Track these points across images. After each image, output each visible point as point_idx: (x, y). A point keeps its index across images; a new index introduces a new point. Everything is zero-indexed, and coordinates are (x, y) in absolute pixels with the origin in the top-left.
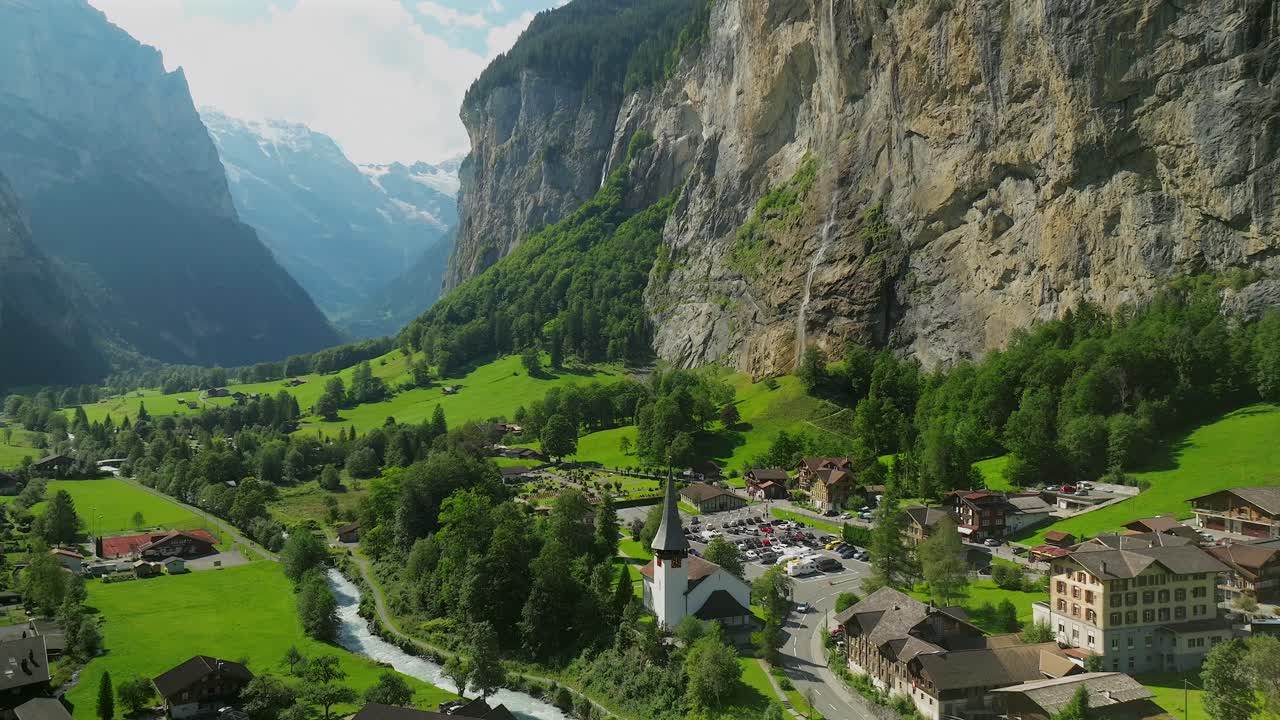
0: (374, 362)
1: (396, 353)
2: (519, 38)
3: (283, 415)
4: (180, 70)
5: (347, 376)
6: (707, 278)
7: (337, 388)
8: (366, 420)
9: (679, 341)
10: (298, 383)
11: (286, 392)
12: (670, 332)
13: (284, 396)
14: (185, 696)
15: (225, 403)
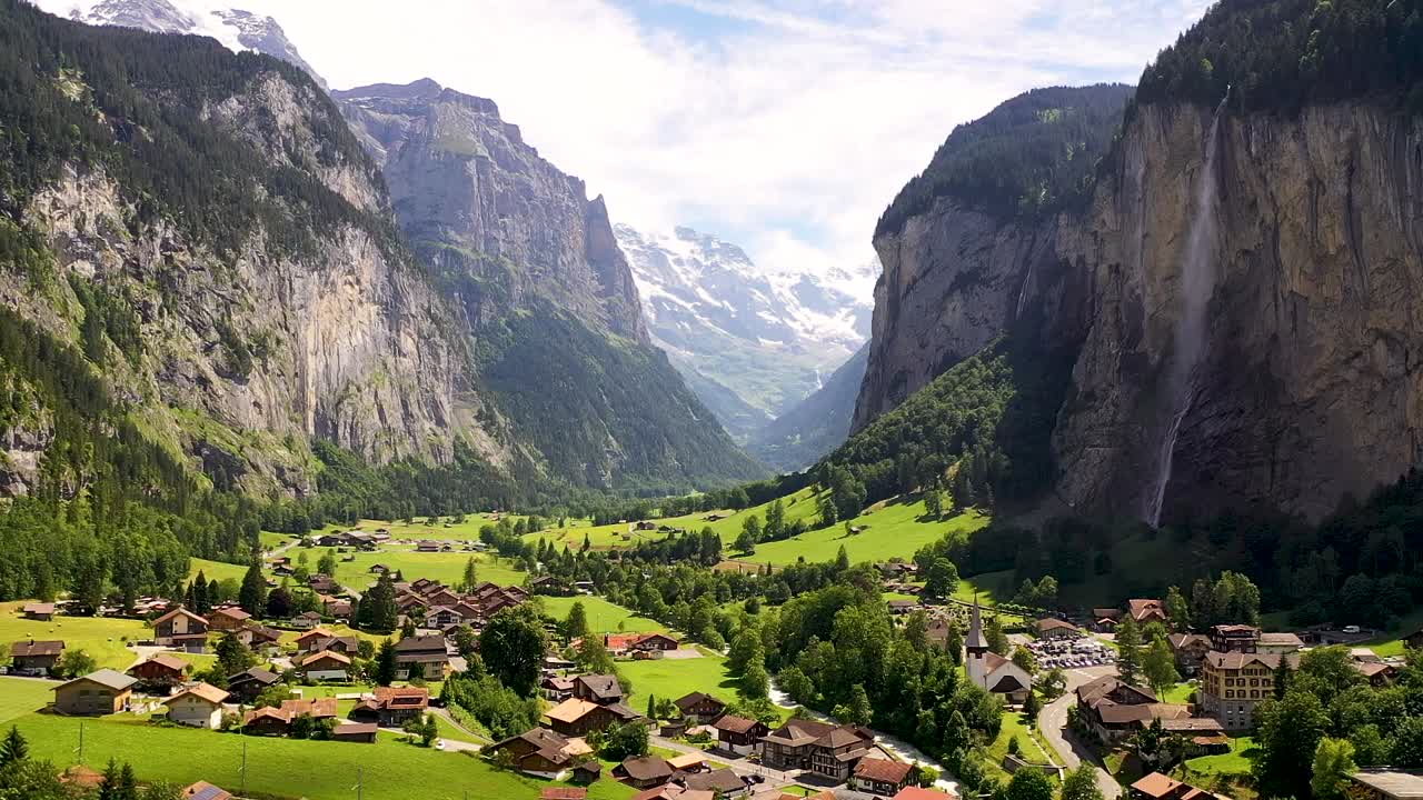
0: (786, 500)
1: (807, 491)
2: (936, 154)
3: (705, 548)
4: (600, 197)
5: (760, 512)
6: (1113, 422)
7: (750, 525)
8: (778, 556)
9: (1084, 486)
10: (715, 518)
11: (709, 528)
12: (1076, 475)
13: (706, 532)
14: (692, 710)
15: (654, 536)
